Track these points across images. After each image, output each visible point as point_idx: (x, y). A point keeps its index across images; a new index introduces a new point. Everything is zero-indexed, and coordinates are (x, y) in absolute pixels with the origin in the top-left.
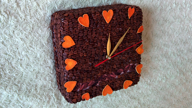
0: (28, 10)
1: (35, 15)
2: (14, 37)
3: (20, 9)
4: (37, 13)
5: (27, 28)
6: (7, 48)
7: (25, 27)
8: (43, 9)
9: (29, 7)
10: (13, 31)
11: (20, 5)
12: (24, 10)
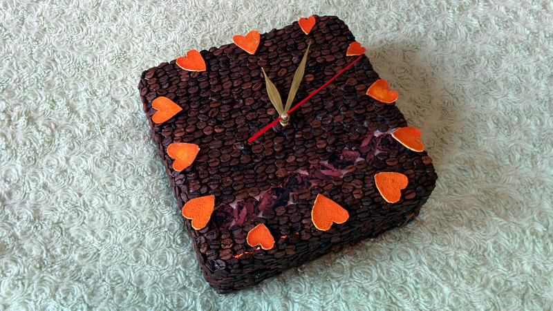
0: (96, 114)
1: (112, 120)
2: (69, 171)
3: (79, 116)
4: (116, 115)
5: (97, 148)
6: (55, 197)
7: (91, 147)
8: (128, 106)
9: (95, 109)
10: (66, 158)
11: (77, 109)
12: (85, 117)
